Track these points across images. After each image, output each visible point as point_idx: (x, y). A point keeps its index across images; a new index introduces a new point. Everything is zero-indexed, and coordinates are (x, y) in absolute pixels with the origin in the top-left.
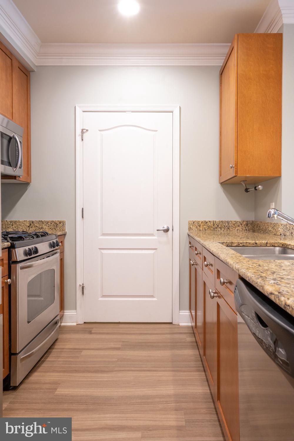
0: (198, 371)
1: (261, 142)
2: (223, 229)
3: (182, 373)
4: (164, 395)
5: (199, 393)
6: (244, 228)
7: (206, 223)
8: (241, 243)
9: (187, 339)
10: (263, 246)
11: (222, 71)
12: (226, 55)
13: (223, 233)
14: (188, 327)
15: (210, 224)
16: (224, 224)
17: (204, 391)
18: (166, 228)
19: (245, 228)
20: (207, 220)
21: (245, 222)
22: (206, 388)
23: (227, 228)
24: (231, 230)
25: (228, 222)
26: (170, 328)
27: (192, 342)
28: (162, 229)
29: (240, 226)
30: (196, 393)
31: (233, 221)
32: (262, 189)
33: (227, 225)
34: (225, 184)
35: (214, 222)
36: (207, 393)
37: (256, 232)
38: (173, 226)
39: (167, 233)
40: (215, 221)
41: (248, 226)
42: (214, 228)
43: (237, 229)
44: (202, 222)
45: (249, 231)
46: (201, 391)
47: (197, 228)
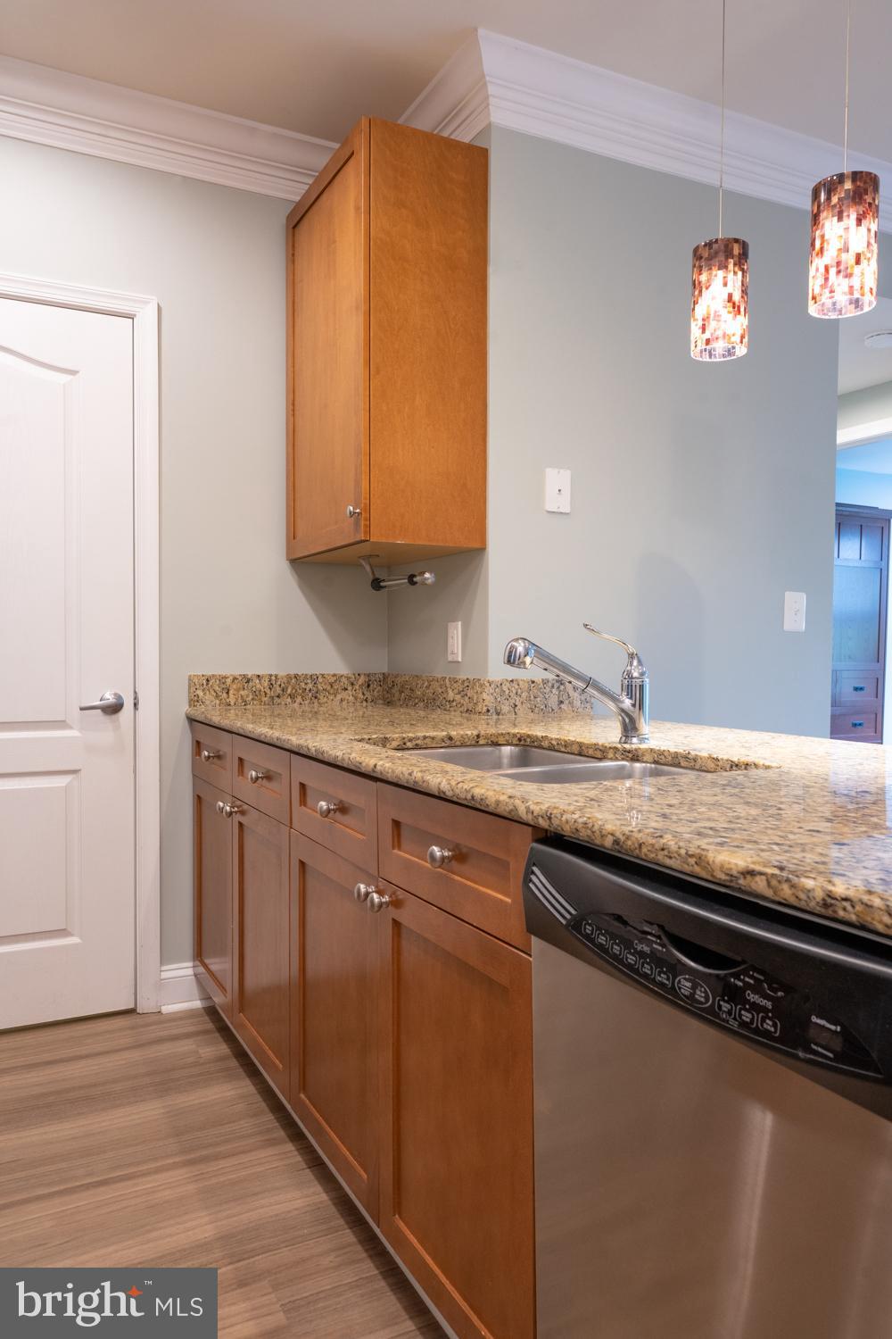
0: (272, 1143)
1: (433, 447)
2: (299, 699)
3: (223, 1163)
4: (185, 1250)
5: (296, 1209)
6: (361, 695)
7: (248, 682)
8: (410, 740)
9: (201, 1051)
10: (468, 744)
11: (298, 220)
12: (317, 174)
13: (297, 709)
14: (190, 1015)
15: (258, 686)
16: (303, 685)
17: (308, 1199)
18: (110, 698)
19: (363, 694)
20: (250, 673)
21: (362, 676)
22: (312, 1190)
23: (310, 695)
24: (323, 700)
25: (315, 679)
26: (132, 1028)
27: (222, 1059)
28: (97, 703)
29: (350, 688)
30: (289, 1212)
31: (328, 675)
32: (434, 584)
33: (310, 686)
34: (303, 562)
35: (273, 678)
36: (321, 1202)
37: (398, 704)
38: (135, 692)
39: (114, 717)
40: (276, 676)
41: (371, 688)
42: (272, 698)
43: (339, 697)
44: (235, 679)
45: (375, 703)
46: (299, 1203)
47: (217, 696)
